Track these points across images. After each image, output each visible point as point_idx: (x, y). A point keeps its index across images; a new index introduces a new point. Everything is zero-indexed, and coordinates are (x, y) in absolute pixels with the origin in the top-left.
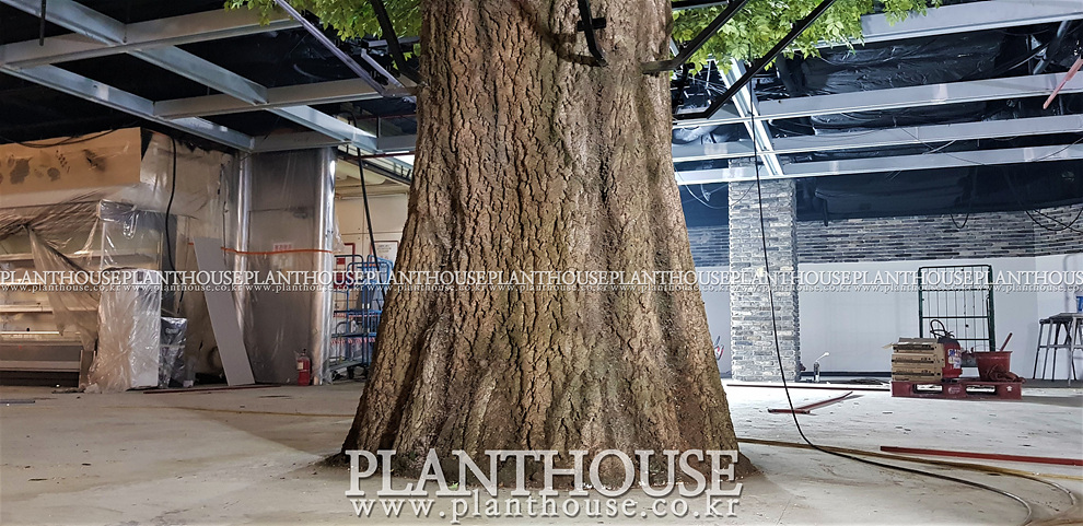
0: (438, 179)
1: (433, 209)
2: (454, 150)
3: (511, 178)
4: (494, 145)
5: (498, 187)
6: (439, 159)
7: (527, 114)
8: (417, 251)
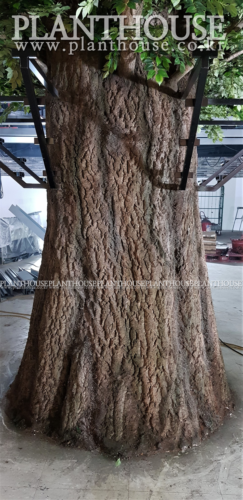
0: (74, 254)
1: (72, 273)
2: (85, 237)
3: (126, 261)
4: (113, 238)
5: (118, 267)
6: (75, 242)
7: (135, 221)
8: (63, 299)
